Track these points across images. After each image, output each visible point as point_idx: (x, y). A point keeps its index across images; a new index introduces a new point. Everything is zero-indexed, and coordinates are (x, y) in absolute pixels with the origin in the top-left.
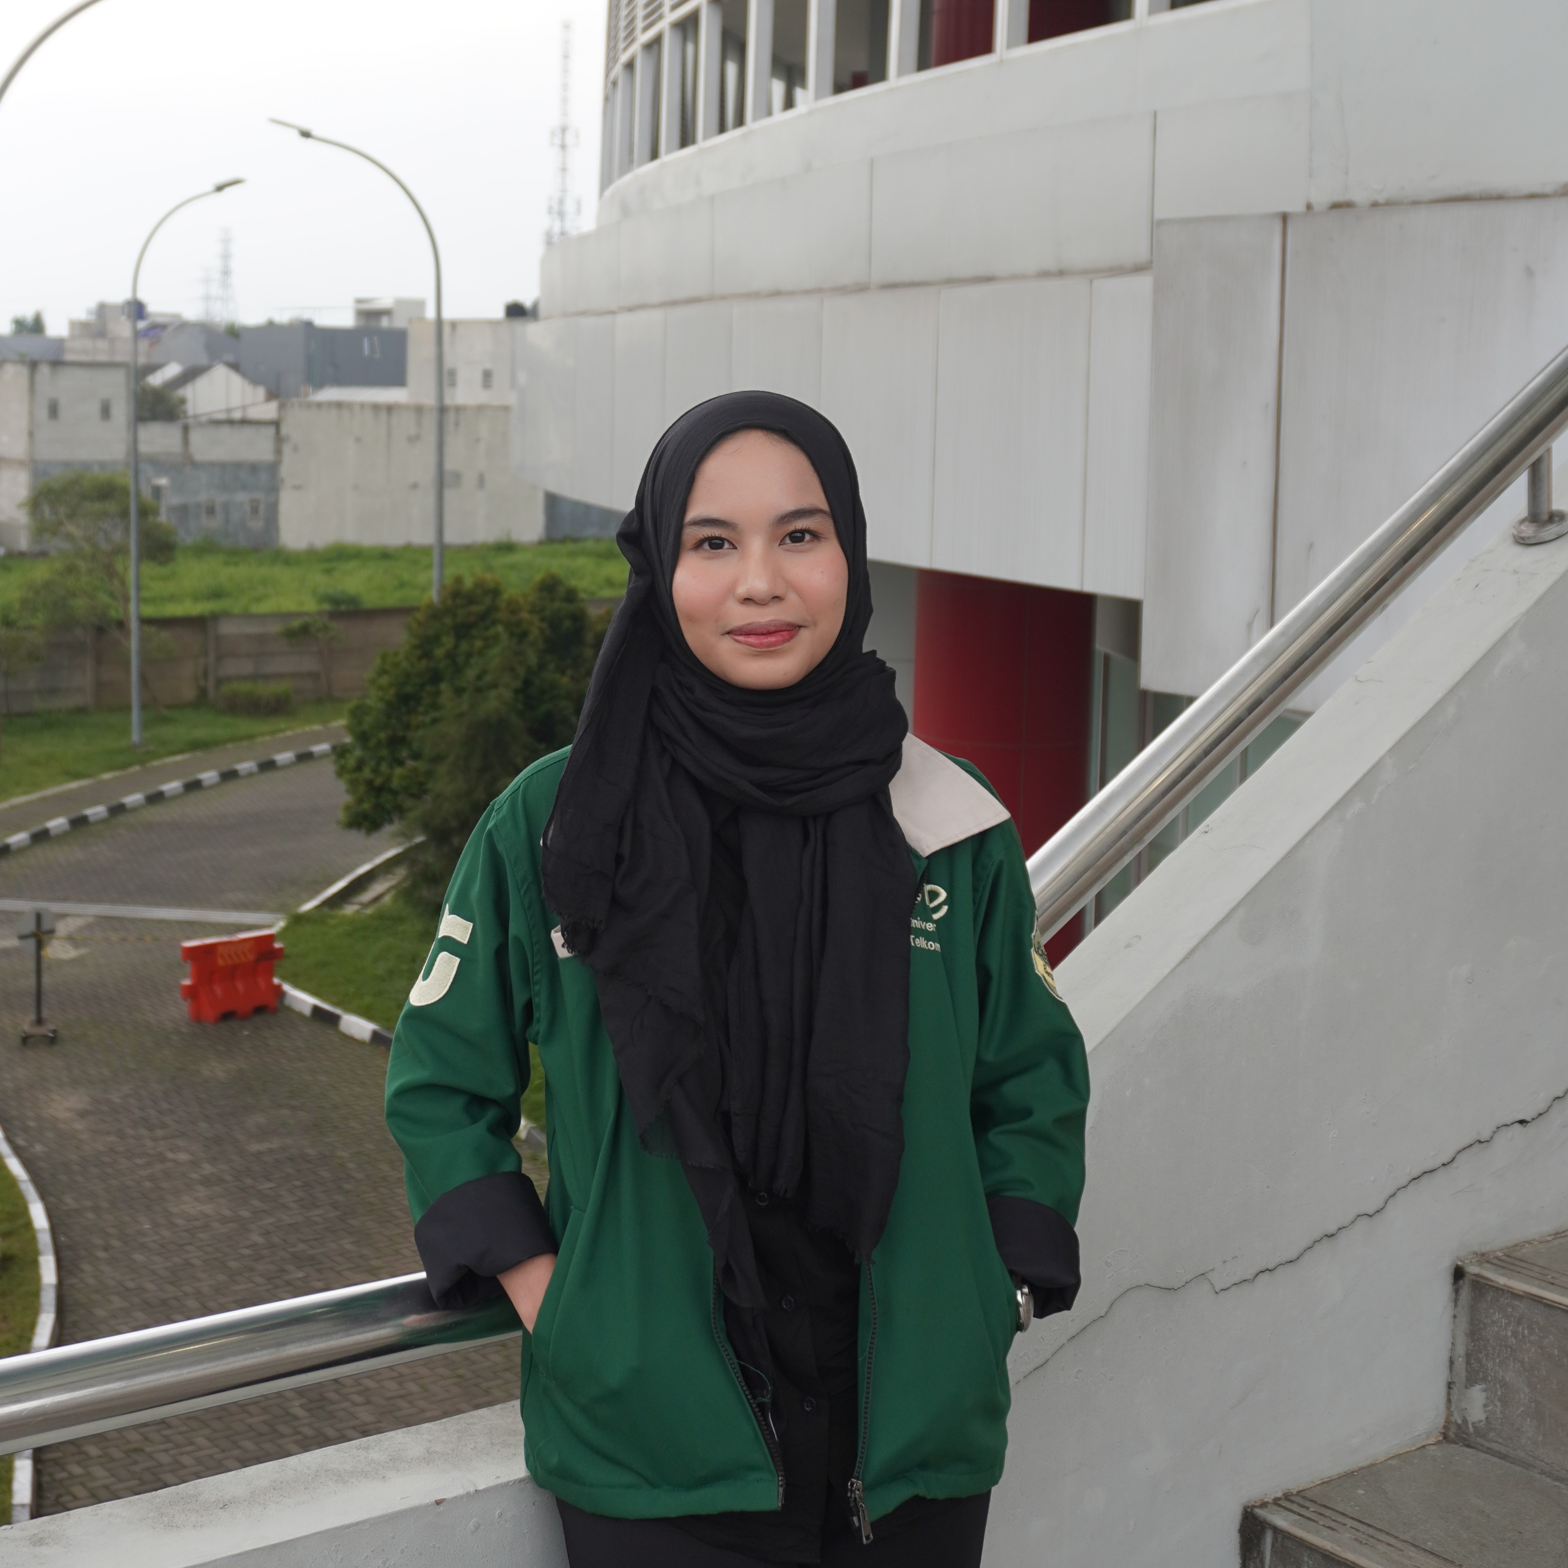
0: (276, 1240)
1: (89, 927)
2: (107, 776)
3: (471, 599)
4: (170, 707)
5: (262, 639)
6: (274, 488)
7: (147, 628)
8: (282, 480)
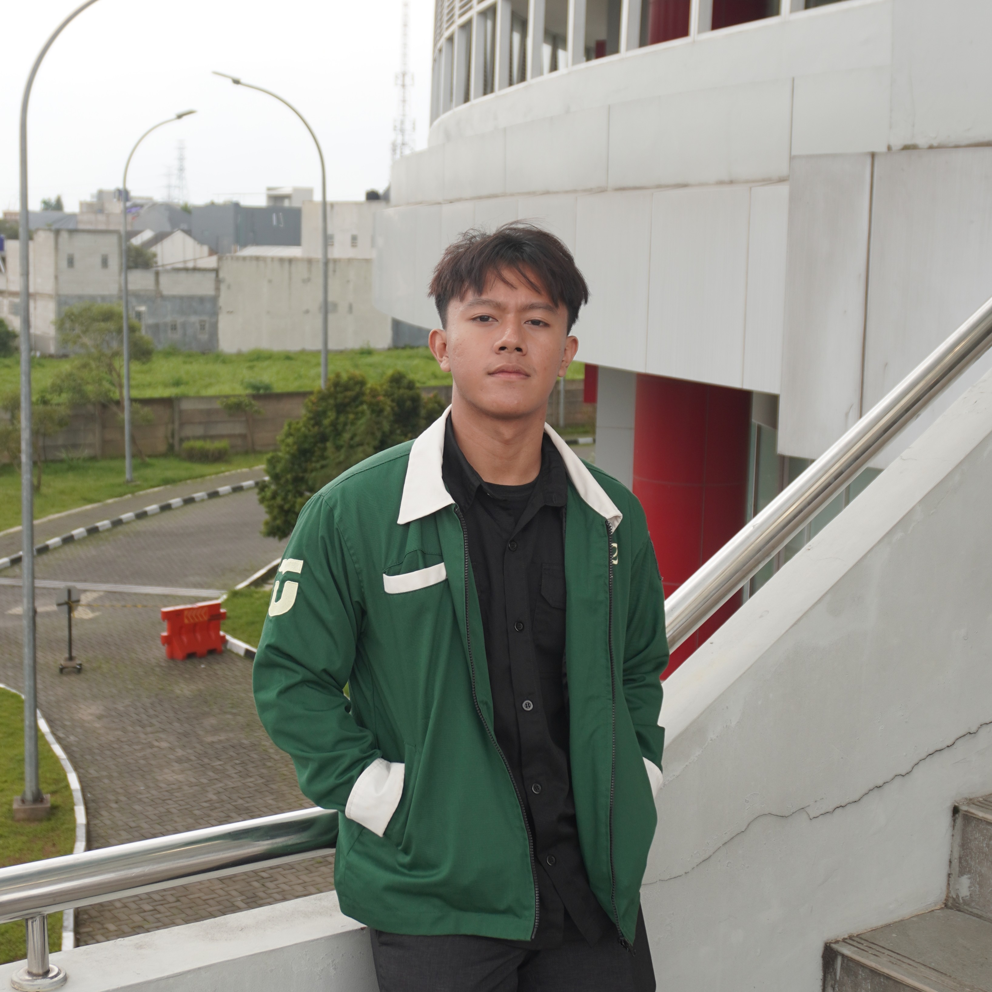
0: (224, 797)
1: (101, 598)
2: (110, 501)
3: (346, 388)
4: (150, 456)
5: (209, 412)
6: (215, 313)
7: (134, 404)
8: (220, 308)
